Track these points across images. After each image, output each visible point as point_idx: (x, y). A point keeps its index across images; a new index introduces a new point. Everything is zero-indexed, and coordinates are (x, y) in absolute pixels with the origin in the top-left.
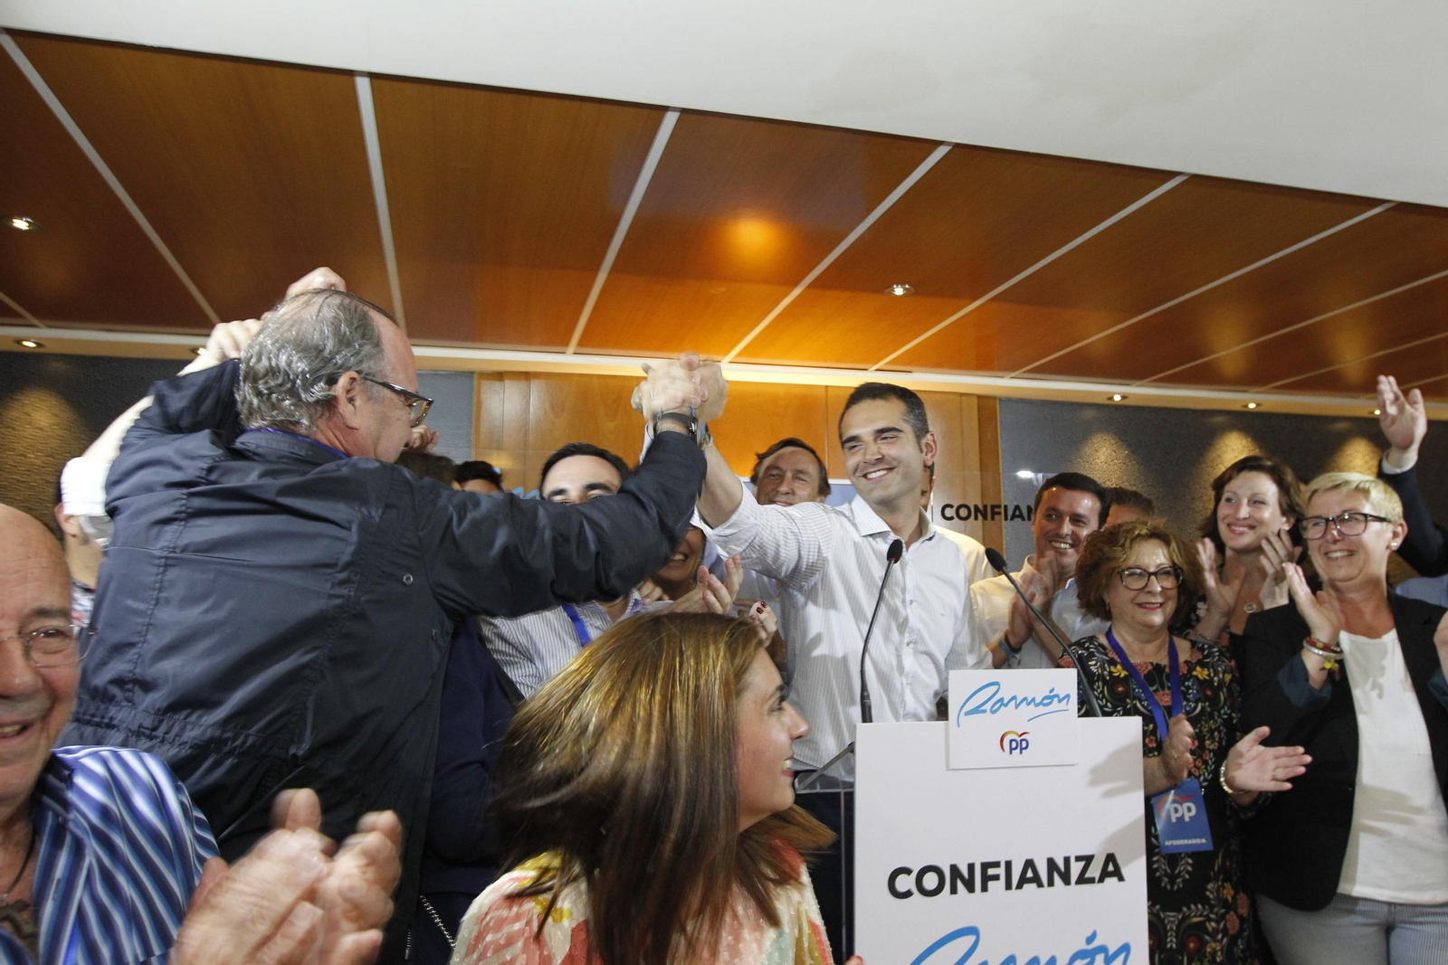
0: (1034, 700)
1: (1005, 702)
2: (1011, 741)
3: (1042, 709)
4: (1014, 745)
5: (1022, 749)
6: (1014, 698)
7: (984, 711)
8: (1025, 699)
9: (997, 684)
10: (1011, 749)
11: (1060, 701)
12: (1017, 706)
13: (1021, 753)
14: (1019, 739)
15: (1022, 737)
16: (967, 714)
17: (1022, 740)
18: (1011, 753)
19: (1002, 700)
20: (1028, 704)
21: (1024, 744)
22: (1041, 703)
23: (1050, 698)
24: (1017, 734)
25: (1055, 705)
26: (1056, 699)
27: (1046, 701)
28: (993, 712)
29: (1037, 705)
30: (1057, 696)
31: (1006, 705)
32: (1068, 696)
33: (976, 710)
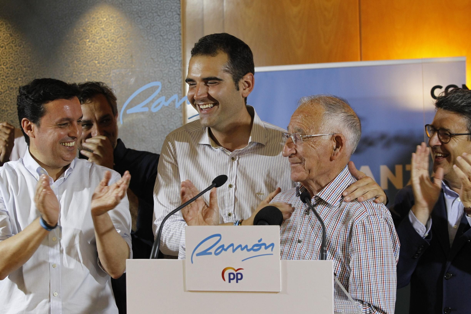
0: (246, 246)
1: (225, 247)
2: (230, 274)
3: (252, 253)
4: (232, 276)
5: (237, 280)
6: (232, 245)
7: (211, 253)
8: (240, 246)
9: (219, 235)
10: (230, 279)
11: (266, 248)
12: (234, 251)
13: (237, 282)
14: (235, 273)
15: (238, 272)
16: (198, 255)
17: (237, 274)
18: (230, 282)
19: (223, 246)
20: (242, 249)
21: (239, 276)
22: (252, 249)
23: (259, 246)
24: (234, 270)
25: (263, 250)
26: (263, 247)
27: (255, 248)
28: (216, 254)
29: (248, 250)
30: (264, 244)
31: (226, 250)
32: (273, 245)
33: (205, 253)
